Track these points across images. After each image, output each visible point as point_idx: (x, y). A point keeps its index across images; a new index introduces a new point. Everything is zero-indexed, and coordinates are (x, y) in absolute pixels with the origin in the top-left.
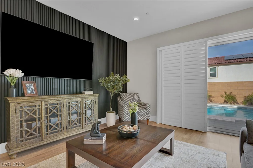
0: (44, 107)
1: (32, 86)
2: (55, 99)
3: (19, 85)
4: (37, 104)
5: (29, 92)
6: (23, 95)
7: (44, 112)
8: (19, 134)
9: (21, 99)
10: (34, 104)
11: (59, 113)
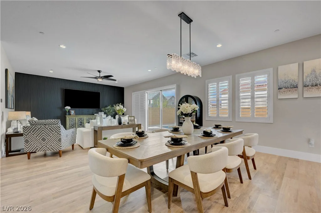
0: (77, 119)
1: (73, 112)
2: (81, 117)
3: (69, 112)
4: (75, 118)
5: (72, 114)
6: (70, 115)
7: (77, 121)
8: (69, 127)
9: (69, 116)
10: (74, 118)
11: (82, 122)
